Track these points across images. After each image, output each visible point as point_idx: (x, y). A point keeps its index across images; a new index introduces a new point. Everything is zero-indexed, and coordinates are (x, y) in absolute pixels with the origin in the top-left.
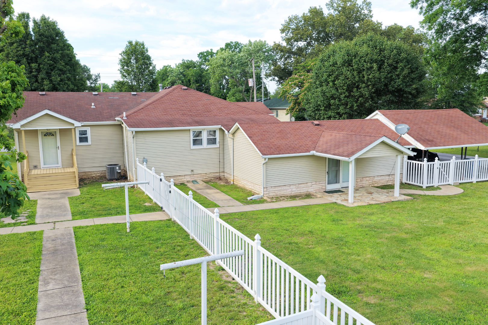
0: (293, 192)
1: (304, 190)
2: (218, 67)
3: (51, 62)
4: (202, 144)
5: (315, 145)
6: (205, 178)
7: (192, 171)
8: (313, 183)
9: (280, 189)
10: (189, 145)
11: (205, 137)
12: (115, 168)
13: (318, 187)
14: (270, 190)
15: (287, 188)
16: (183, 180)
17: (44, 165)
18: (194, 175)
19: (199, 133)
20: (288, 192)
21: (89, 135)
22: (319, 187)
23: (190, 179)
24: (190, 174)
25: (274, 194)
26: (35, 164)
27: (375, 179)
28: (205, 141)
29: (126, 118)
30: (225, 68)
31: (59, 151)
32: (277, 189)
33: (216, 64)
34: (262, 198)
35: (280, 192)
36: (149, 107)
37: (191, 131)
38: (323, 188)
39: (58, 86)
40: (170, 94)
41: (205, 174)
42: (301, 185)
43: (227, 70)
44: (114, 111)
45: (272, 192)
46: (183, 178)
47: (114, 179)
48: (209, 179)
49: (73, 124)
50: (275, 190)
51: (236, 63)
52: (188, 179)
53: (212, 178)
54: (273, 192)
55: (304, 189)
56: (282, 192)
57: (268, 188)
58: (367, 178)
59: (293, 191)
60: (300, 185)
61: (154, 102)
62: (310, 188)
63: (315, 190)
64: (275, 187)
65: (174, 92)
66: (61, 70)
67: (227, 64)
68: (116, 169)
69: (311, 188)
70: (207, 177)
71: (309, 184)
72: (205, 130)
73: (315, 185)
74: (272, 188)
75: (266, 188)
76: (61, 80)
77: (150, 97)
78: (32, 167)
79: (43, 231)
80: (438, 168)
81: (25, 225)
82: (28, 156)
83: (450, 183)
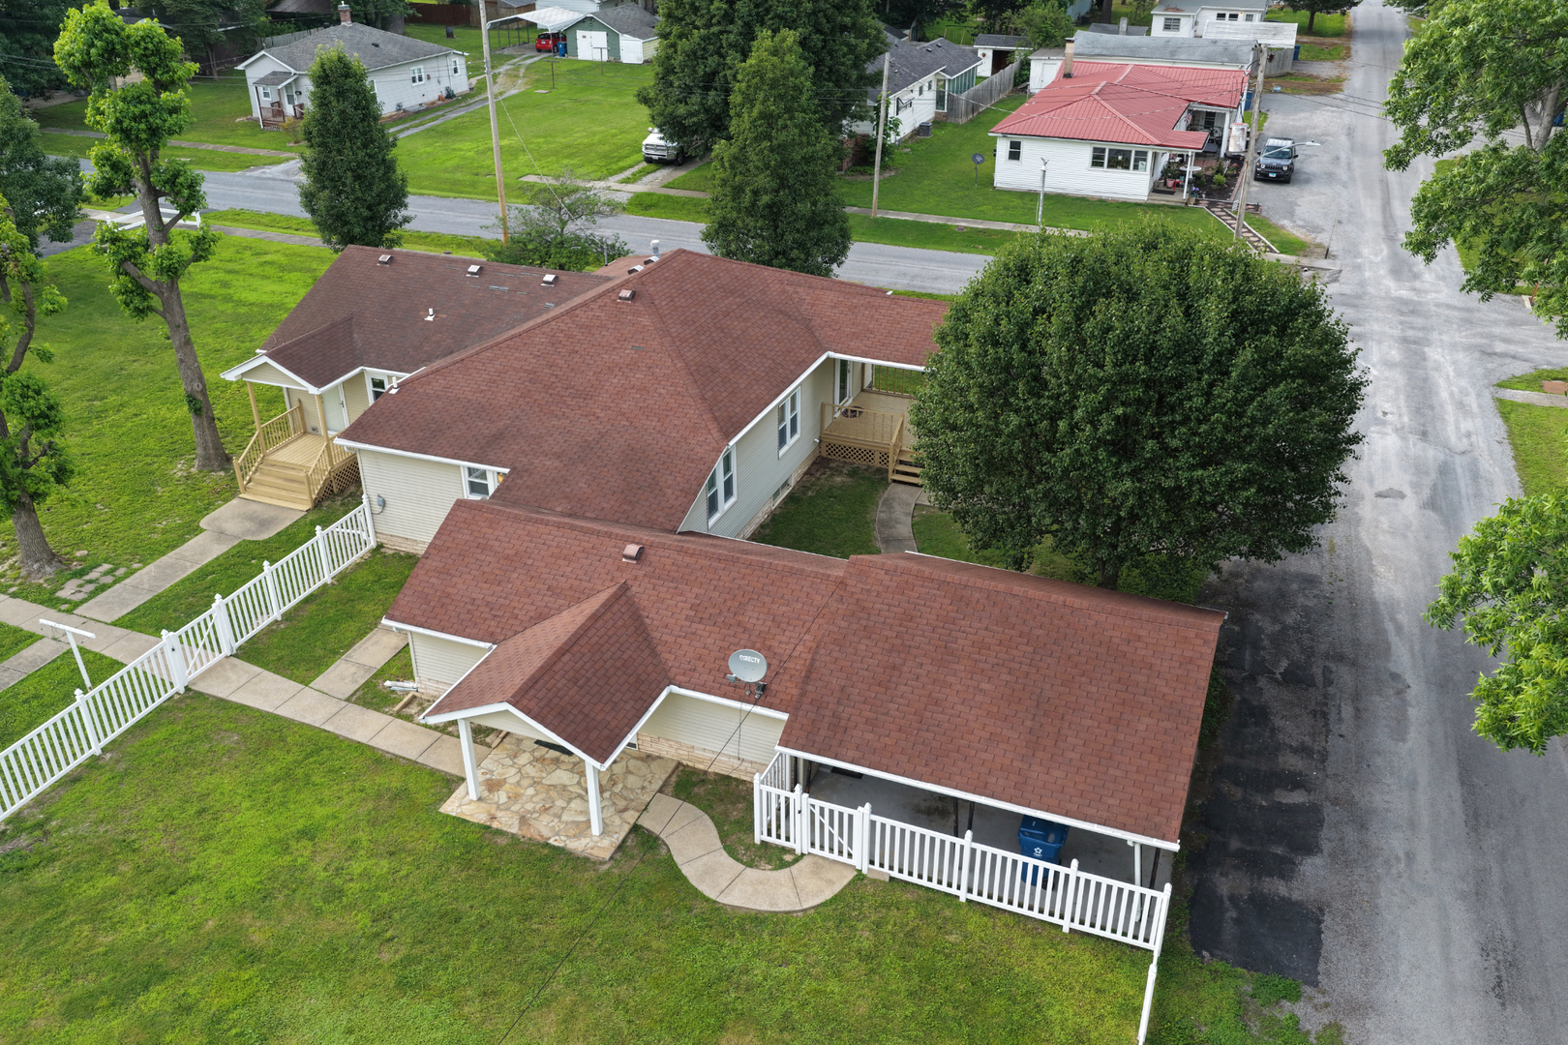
14: (428, 683)
26: (314, 424)
29: (396, 391)
40: (577, 312)
45: (432, 688)
57: (422, 679)
58: (672, 743)
65: (593, 304)
74: (431, 682)
78: (309, 430)
79: (42, 637)
80: (800, 812)
81: (60, 611)
82: (301, 408)
83: (855, 862)
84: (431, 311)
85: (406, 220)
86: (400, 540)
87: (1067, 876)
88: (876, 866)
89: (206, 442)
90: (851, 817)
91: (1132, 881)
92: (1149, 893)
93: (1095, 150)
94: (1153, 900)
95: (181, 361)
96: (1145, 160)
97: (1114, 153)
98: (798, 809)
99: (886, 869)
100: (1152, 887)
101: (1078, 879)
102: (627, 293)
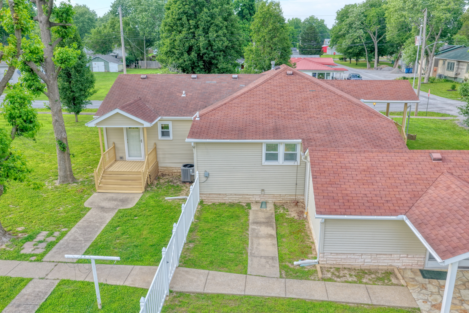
0: (365, 264)
1: (385, 263)
2: (396, 11)
3: (209, 18)
4: (277, 159)
5: (414, 202)
6: (278, 199)
7: (263, 190)
8: (401, 256)
9: (344, 257)
10: (261, 160)
11: (281, 151)
12: (188, 171)
13: (410, 261)
14: (329, 256)
15: (356, 257)
16: (251, 199)
17: (129, 157)
18: (265, 196)
19: (274, 147)
20: (358, 262)
21: (171, 129)
22: (413, 261)
23: (259, 199)
24: (260, 193)
25: (335, 262)
26: (121, 155)
28: (281, 156)
29: (199, 119)
30: (404, 13)
31: (142, 144)
32: (339, 257)
33: (394, 8)
34: (315, 265)
35: (345, 261)
36: (234, 101)
37: (263, 145)
38: (419, 264)
39: (213, 42)
40: (269, 81)
41: (278, 196)
42: (381, 256)
43: (407, 15)
44: (202, 101)
45: (331, 259)
46: (252, 197)
47: (188, 182)
48: (284, 201)
49: (143, 125)
50: (336, 257)
51: (419, 6)
52: (257, 199)
53: (288, 201)
54: (333, 259)
55: (386, 261)
56: (348, 261)
57: (325, 254)
59: (366, 262)
60: (378, 256)
61: (244, 93)
62: (396, 261)
63: (404, 265)
64: (337, 253)
65: (275, 78)
66: (217, 26)
67: (407, 8)
68: (190, 172)
69: (398, 261)
70: (282, 199)
71: (395, 256)
72: (283, 144)
73: (405, 259)
74: (332, 255)
75: (322, 253)
76: (218, 36)
77: (250, 82)
78: (118, 158)
79: (31, 279)
81: (31, 261)
82: (114, 147)
84: (184, 92)
85: (95, 92)
86: (214, 196)
89: (66, 168)
93: (313, 73)
95: (56, 121)
96: (329, 76)
97: (319, 74)
102: (291, 72)
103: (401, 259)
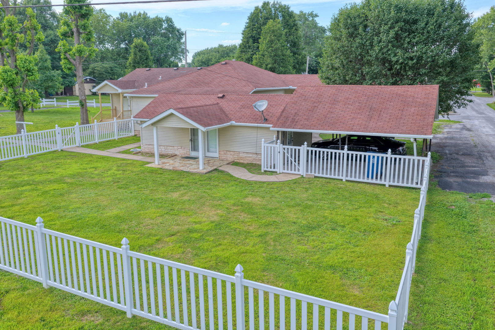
0: (163, 152)
1: (171, 152)
8: (179, 147)
9: (152, 147)
14: (145, 146)
22: (184, 152)
27: (240, 155)
29: (146, 87)
32: (150, 147)
35: (153, 150)
38: (188, 153)
42: (169, 147)
49: (118, 91)
54: (147, 149)
55: (172, 151)
57: (143, 145)
58: (232, 153)
60: (168, 147)
62: (176, 151)
63: (180, 154)
64: (149, 145)
71: (176, 147)
74: (147, 145)
80: (279, 152)
82: (116, 109)
83: (301, 173)
84: (160, 77)
87: (387, 158)
88: (309, 173)
90: (299, 150)
91: (413, 155)
92: (421, 158)
94: (423, 161)
95: (80, 89)
98: (278, 151)
99: (313, 173)
100: (421, 156)
101: (391, 158)
102: (224, 63)
103: (179, 150)
